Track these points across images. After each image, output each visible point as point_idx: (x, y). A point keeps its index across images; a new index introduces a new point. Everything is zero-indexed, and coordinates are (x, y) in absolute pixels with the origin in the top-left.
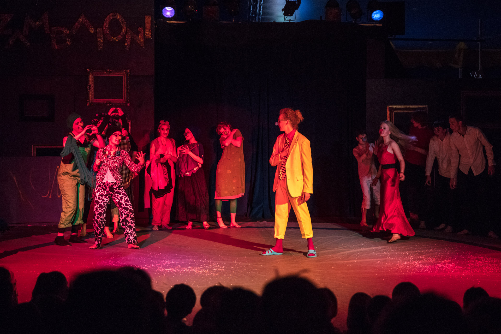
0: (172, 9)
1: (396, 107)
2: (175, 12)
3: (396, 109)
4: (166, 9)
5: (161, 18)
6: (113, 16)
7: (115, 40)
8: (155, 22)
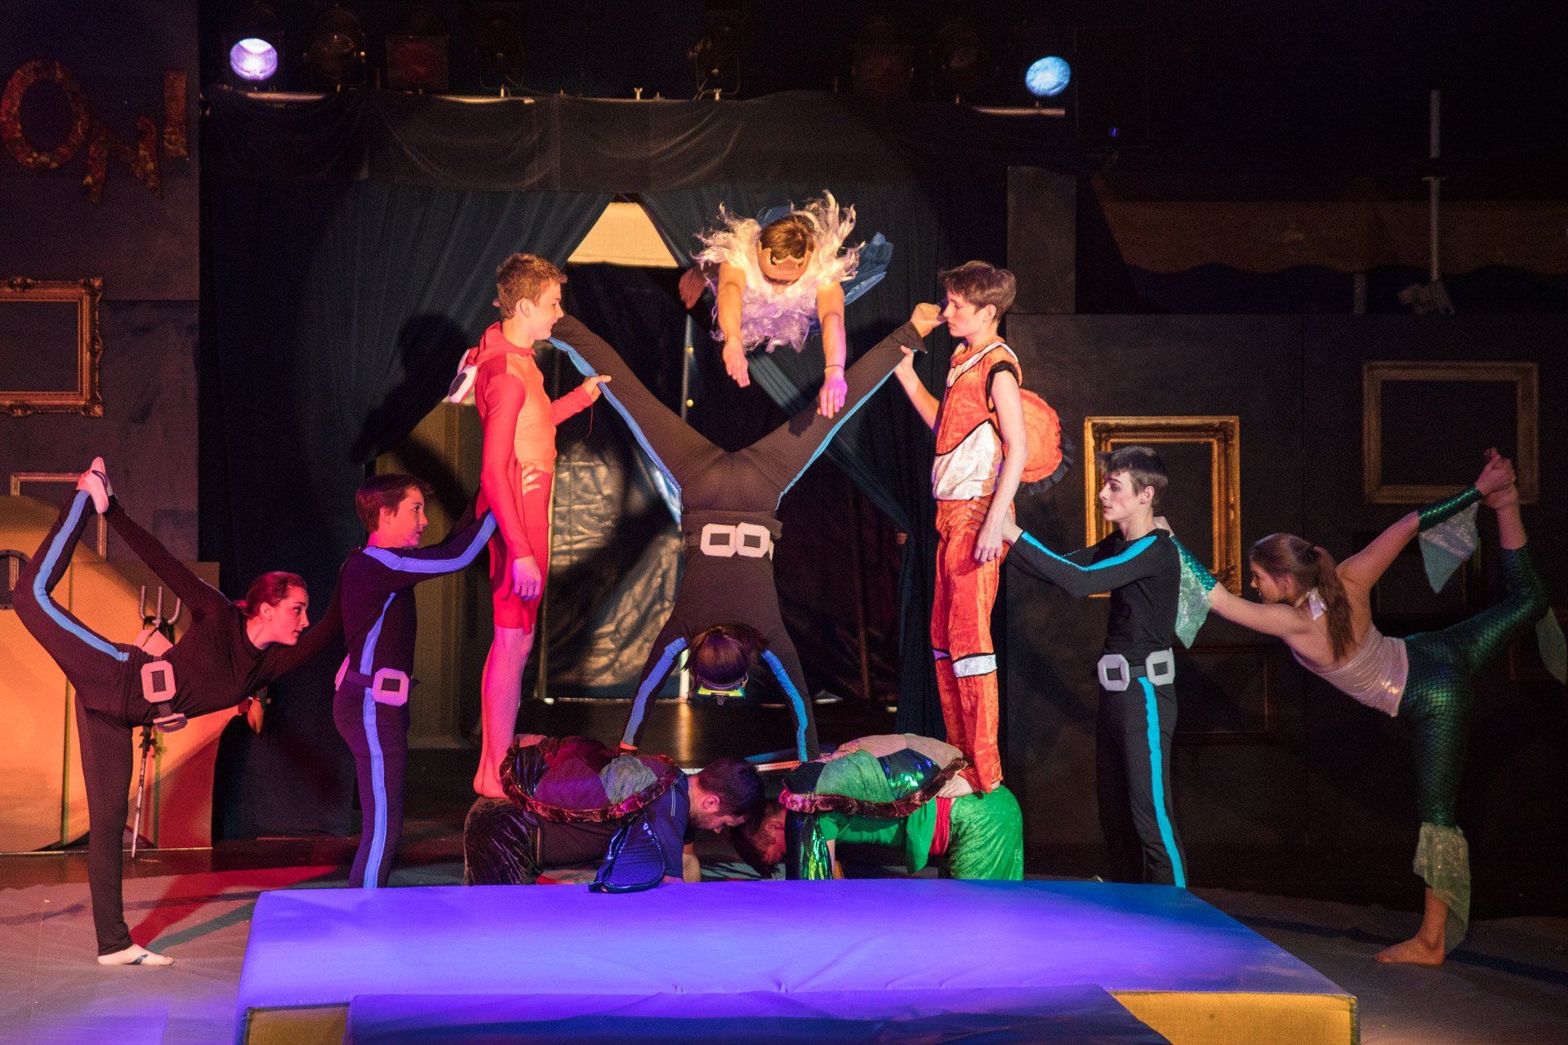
0: (268, 46)
1: (1118, 421)
2: (280, 59)
3: (1119, 429)
4: (242, 48)
5: (223, 83)
6: (36, 70)
7: (44, 164)
8: (201, 96)
